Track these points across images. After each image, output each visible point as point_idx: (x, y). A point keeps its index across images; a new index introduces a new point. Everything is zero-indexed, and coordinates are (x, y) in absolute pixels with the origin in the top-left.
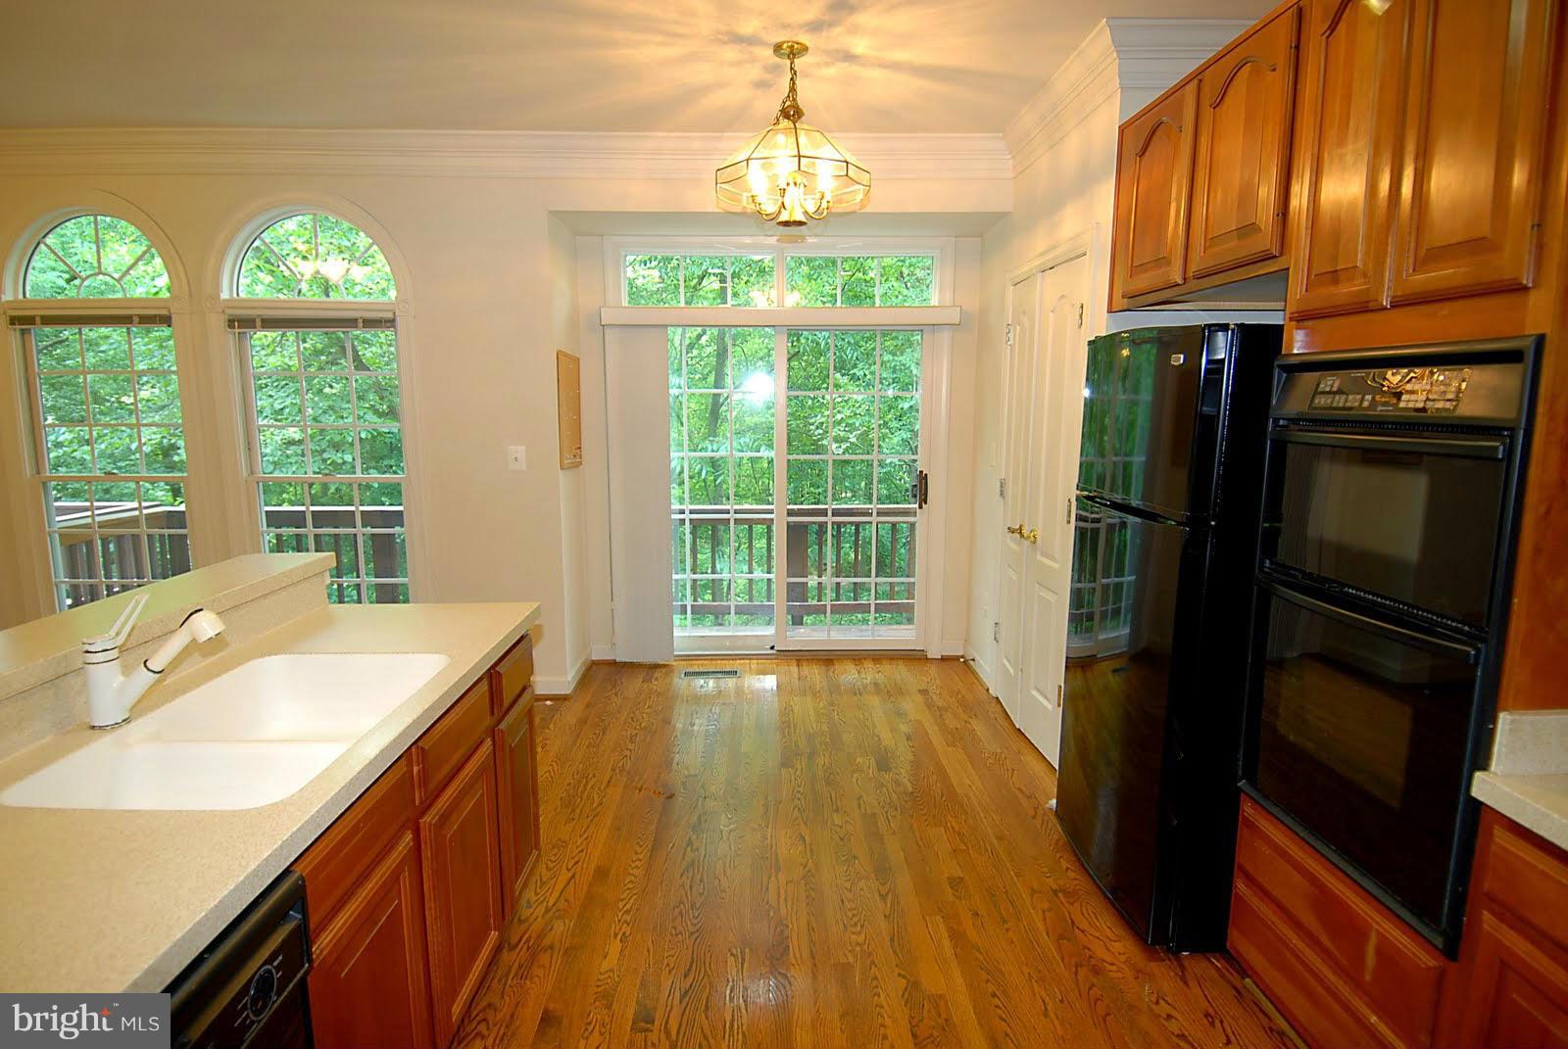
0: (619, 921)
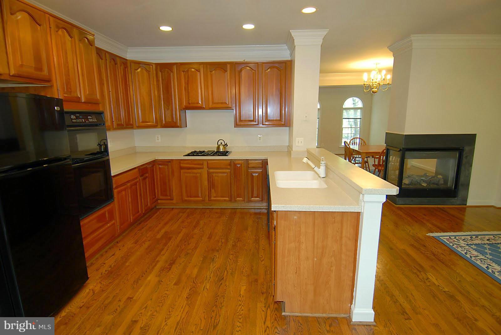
0: (242, 301)
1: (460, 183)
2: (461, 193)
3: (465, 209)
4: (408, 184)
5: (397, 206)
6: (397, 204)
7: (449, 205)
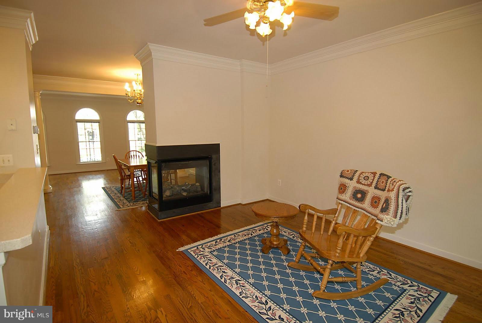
1: (213, 188)
2: (215, 197)
3: (219, 211)
4: (170, 196)
5: (160, 221)
6: (159, 219)
7: (206, 210)
